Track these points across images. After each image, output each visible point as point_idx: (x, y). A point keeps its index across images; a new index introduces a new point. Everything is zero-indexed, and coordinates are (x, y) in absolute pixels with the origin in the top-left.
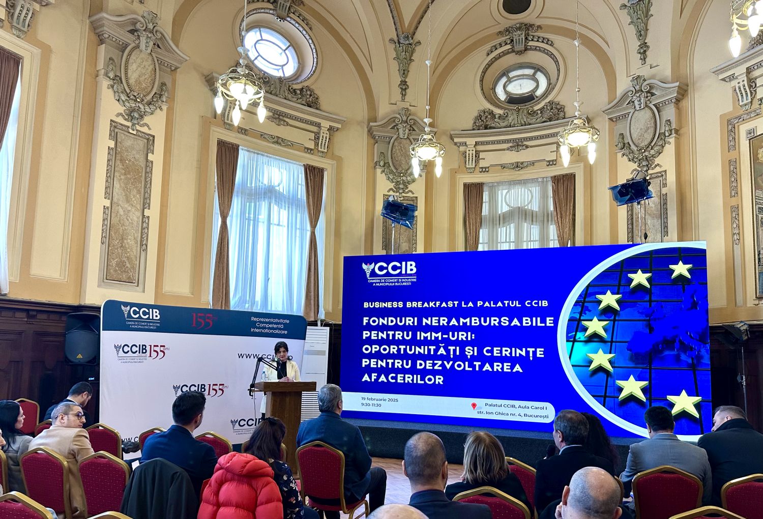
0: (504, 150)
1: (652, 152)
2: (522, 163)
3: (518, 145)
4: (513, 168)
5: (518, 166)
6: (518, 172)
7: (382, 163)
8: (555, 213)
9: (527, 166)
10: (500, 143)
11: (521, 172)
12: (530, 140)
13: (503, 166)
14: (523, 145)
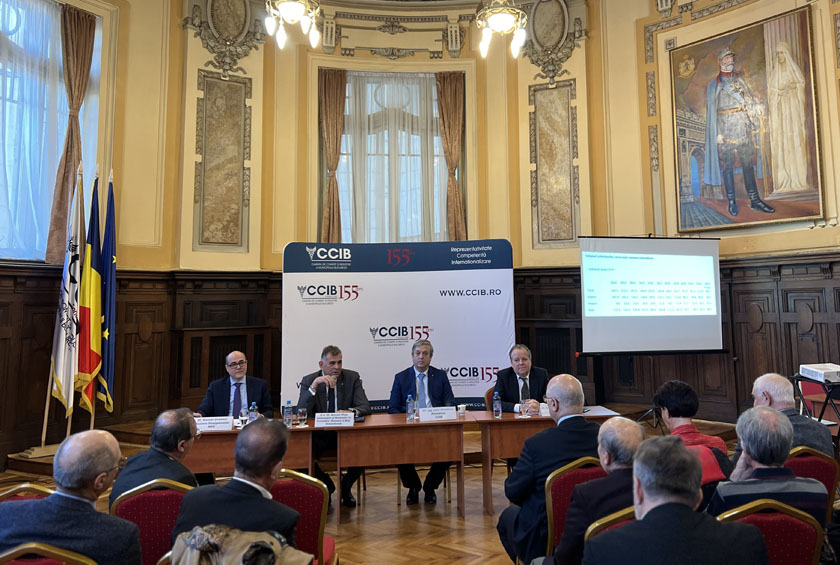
0: (374, 29)
1: (560, 54)
2: (399, 50)
3: (393, 26)
4: (387, 56)
5: (393, 54)
6: (394, 62)
7: (197, 21)
8: (441, 122)
9: (404, 56)
10: (369, 20)
11: (398, 62)
12: (408, 21)
13: (374, 51)
14: (400, 27)
